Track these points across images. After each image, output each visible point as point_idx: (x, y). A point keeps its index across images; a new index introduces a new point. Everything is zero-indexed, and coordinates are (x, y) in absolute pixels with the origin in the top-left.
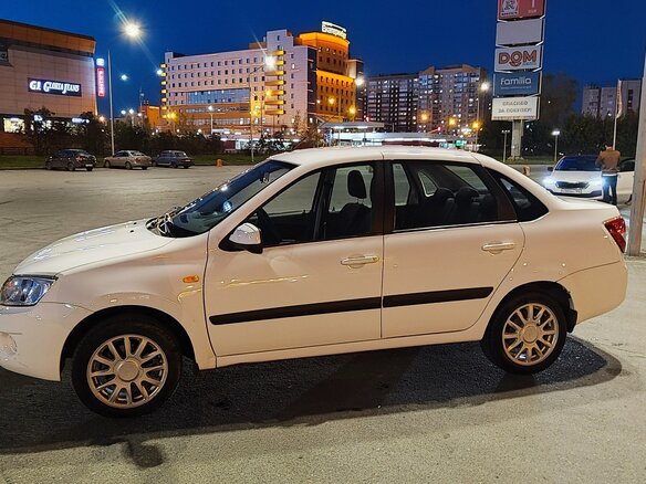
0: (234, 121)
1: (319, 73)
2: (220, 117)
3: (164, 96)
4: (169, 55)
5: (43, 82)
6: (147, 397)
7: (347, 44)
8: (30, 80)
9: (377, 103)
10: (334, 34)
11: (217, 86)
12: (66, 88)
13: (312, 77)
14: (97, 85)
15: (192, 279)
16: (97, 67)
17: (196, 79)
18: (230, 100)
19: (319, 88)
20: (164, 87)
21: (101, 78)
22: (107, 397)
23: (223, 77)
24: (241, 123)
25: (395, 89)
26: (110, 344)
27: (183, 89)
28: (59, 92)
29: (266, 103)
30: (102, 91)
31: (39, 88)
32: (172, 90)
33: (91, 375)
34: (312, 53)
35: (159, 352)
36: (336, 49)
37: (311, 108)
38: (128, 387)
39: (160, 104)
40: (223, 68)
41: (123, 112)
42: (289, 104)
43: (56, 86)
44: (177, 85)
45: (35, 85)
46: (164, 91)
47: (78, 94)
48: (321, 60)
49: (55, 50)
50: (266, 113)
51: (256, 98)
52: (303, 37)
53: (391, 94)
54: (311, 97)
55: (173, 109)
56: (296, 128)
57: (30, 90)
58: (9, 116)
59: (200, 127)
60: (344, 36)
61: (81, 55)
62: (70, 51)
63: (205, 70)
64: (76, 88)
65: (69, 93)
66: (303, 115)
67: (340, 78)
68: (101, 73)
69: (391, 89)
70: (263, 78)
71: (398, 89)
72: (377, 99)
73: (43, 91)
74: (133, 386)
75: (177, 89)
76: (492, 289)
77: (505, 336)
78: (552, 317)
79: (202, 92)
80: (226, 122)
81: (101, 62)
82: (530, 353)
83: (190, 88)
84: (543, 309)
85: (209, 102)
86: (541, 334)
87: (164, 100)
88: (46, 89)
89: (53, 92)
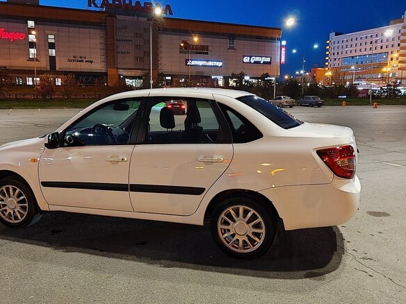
0: (374, 76)
2: (363, 73)
3: (327, 61)
4: (332, 35)
5: (251, 57)
6: (20, 219)
8: (244, 56)
11: (363, 53)
12: (263, 60)
14: (280, 57)
15: (34, 161)
16: (281, 46)
17: (349, 49)
18: (371, 62)
20: (327, 56)
21: (283, 52)
22: (4, 215)
23: (368, 46)
24: (379, 76)
26: (4, 188)
27: (340, 56)
28: (259, 62)
29: (400, 62)
30: (283, 60)
32: (332, 57)
35: (24, 197)
38: (12, 212)
39: (324, 66)
40: (368, 41)
41: (297, 73)
43: (258, 59)
44: (336, 54)
45: (246, 60)
46: (327, 58)
47: (269, 63)
49: (259, 38)
50: (399, 69)
51: (392, 59)
55: (332, 69)
57: (243, 62)
58: (232, 78)
59: (349, 80)
61: (273, 39)
62: (267, 38)
64: (268, 60)
65: (265, 63)
68: (283, 49)
70: (399, 45)
73: (250, 62)
74: (14, 212)
75: (336, 56)
76: (204, 189)
77: (220, 226)
78: (260, 219)
79: (353, 57)
80: (367, 76)
81: (284, 43)
82: (241, 243)
83: (345, 55)
84: (252, 211)
85: (357, 63)
86: (249, 229)
87: (327, 64)
88: (252, 61)
89: (256, 62)
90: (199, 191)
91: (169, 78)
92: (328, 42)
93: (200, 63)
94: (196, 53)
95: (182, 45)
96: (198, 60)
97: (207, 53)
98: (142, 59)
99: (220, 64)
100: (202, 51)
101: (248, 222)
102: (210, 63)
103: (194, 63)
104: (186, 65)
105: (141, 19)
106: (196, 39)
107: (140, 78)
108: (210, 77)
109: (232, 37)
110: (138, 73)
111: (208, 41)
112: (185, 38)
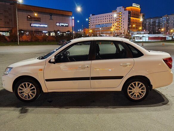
0: (107, 32)
1: (131, 18)
2: (103, 31)
3: (89, 26)
4: (91, 15)
5: (60, 23)
6: (31, 98)
7: (140, 9)
8: (57, 23)
9: (149, 26)
10: (136, 7)
11: (103, 23)
12: (65, 25)
13: (129, 19)
14: (72, 24)
15: (41, 70)
16: (72, 19)
17: (98, 21)
18: (106, 26)
19: (131, 22)
20: (89, 24)
22: (22, 97)
23: (105, 20)
24: (109, 32)
25: (154, 22)
26: (23, 84)
27: (94, 24)
28: (63, 26)
29: (116, 27)
30: (73, 25)
31: (59, 25)
32: (92, 24)
33: (19, 91)
34: (129, 12)
35: (34, 87)
36: (136, 11)
37: (129, 28)
38: (27, 95)
39: (88, 28)
40: (105, 18)
41: (79, 30)
42: (122, 27)
43: (63, 24)
44: (93, 23)
45: (58, 24)
46: (89, 25)
47: (68, 26)
48: (132, 14)
49: (63, 15)
50: (116, 29)
51: (113, 26)
52: (127, 8)
53: (153, 23)
54: (129, 25)
55: (91, 29)
56: (124, 33)
57: (57, 25)
58: (52, 32)
59: (98, 34)
60: (139, 7)
61: (69, 16)
62: (66, 15)
63: (100, 18)
64: (67, 25)
65: (66, 26)
66: (126, 30)
67: (137, 19)
68: (73, 21)
69: (153, 22)
70: (116, 20)
71: (155, 21)
72: (149, 25)
73: (59, 26)
74: (28, 95)
75: (93, 24)
76: (123, 77)
77: (128, 90)
78: (144, 86)
79: (99, 24)
80: (105, 32)
81: (73, 18)
82: (137, 96)
83: (96, 24)
84: (141, 84)
85: (101, 27)
86: (140, 90)
87: (89, 27)
88: (60, 25)
89: (62, 26)
90: (121, 77)
91: (23, 32)
92: (89, 18)
93: (37, 25)
94: (35, 21)
95: (29, 17)
96: (36, 24)
97: (40, 21)
98: (8, 23)
99: (46, 26)
100: (37, 20)
101: (139, 88)
102: (42, 26)
103: (34, 25)
104: (31, 26)
105: (7, 4)
106: (36, 15)
107: (8, 32)
108: (42, 32)
109: (51, 14)
110: (6, 29)
111: (41, 16)
112: (29, 14)
